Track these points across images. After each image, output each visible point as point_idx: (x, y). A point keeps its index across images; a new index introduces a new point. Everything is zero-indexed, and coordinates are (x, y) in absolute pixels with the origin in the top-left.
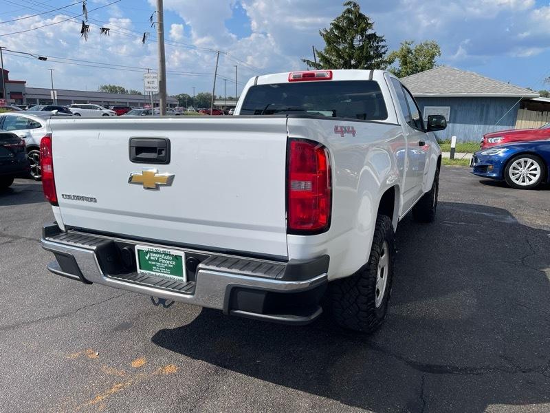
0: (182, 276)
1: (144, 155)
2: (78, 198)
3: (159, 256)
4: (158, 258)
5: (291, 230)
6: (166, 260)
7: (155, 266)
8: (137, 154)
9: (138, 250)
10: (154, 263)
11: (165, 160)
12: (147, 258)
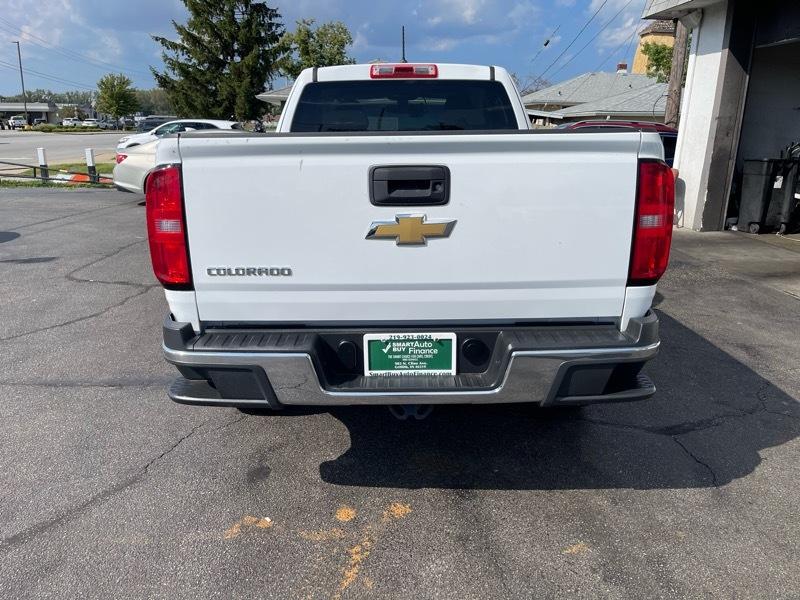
0: (450, 368)
1: (399, 193)
2: (250, 272)
3: (408, 344)
4: (407, 348)
5: (633, 281)
6: (420, 348)
7: (400, 360)
8: (390, 192)
9: (369, 342)
10: (398, 357)
11: (442, 199)
12: (385, 351)
